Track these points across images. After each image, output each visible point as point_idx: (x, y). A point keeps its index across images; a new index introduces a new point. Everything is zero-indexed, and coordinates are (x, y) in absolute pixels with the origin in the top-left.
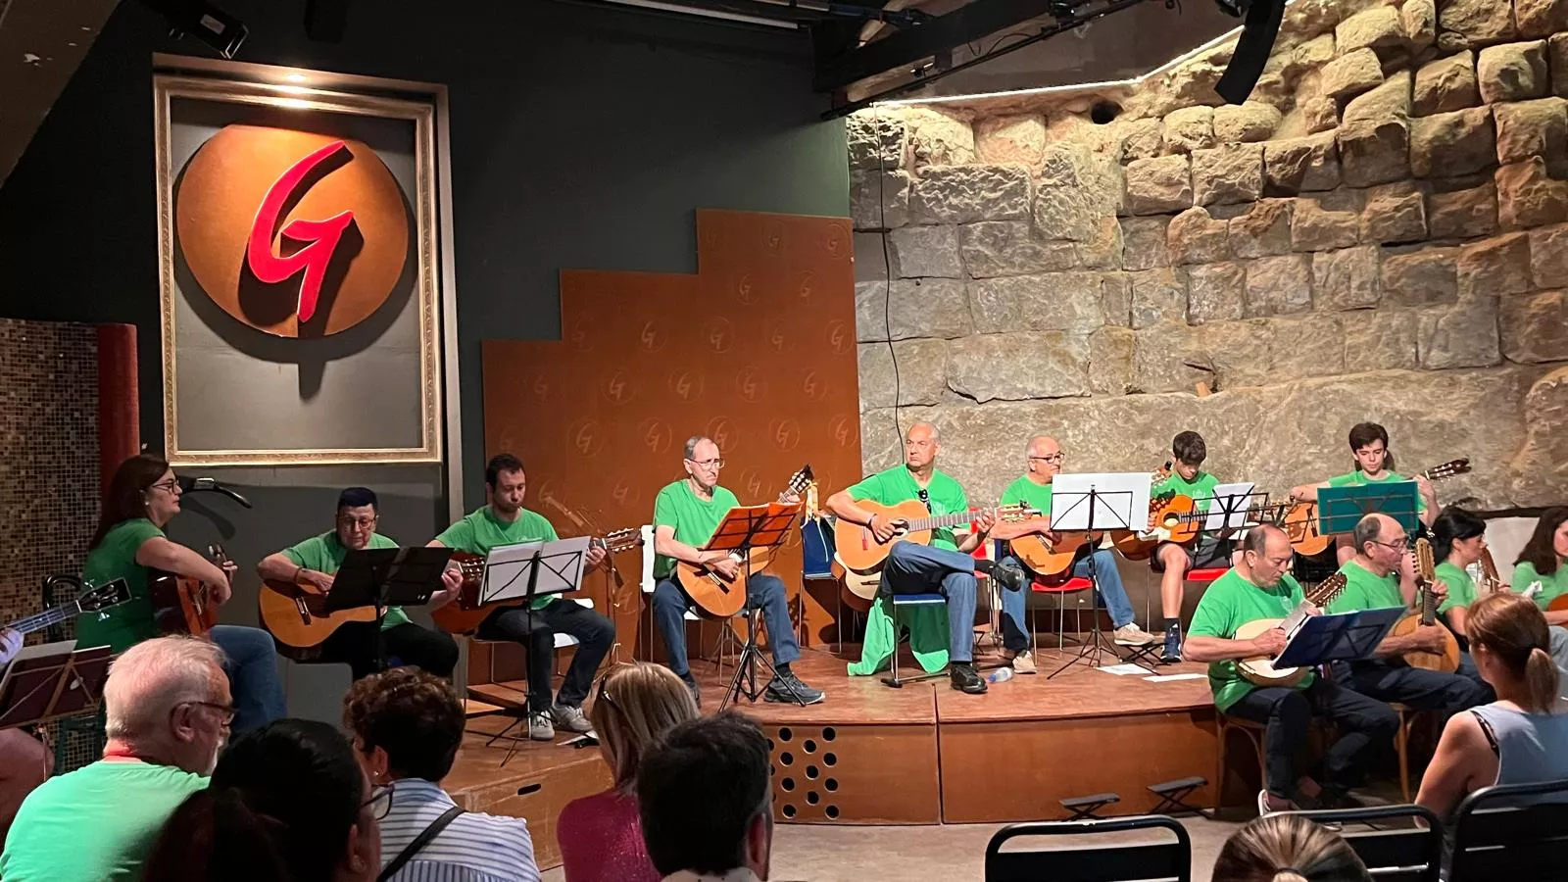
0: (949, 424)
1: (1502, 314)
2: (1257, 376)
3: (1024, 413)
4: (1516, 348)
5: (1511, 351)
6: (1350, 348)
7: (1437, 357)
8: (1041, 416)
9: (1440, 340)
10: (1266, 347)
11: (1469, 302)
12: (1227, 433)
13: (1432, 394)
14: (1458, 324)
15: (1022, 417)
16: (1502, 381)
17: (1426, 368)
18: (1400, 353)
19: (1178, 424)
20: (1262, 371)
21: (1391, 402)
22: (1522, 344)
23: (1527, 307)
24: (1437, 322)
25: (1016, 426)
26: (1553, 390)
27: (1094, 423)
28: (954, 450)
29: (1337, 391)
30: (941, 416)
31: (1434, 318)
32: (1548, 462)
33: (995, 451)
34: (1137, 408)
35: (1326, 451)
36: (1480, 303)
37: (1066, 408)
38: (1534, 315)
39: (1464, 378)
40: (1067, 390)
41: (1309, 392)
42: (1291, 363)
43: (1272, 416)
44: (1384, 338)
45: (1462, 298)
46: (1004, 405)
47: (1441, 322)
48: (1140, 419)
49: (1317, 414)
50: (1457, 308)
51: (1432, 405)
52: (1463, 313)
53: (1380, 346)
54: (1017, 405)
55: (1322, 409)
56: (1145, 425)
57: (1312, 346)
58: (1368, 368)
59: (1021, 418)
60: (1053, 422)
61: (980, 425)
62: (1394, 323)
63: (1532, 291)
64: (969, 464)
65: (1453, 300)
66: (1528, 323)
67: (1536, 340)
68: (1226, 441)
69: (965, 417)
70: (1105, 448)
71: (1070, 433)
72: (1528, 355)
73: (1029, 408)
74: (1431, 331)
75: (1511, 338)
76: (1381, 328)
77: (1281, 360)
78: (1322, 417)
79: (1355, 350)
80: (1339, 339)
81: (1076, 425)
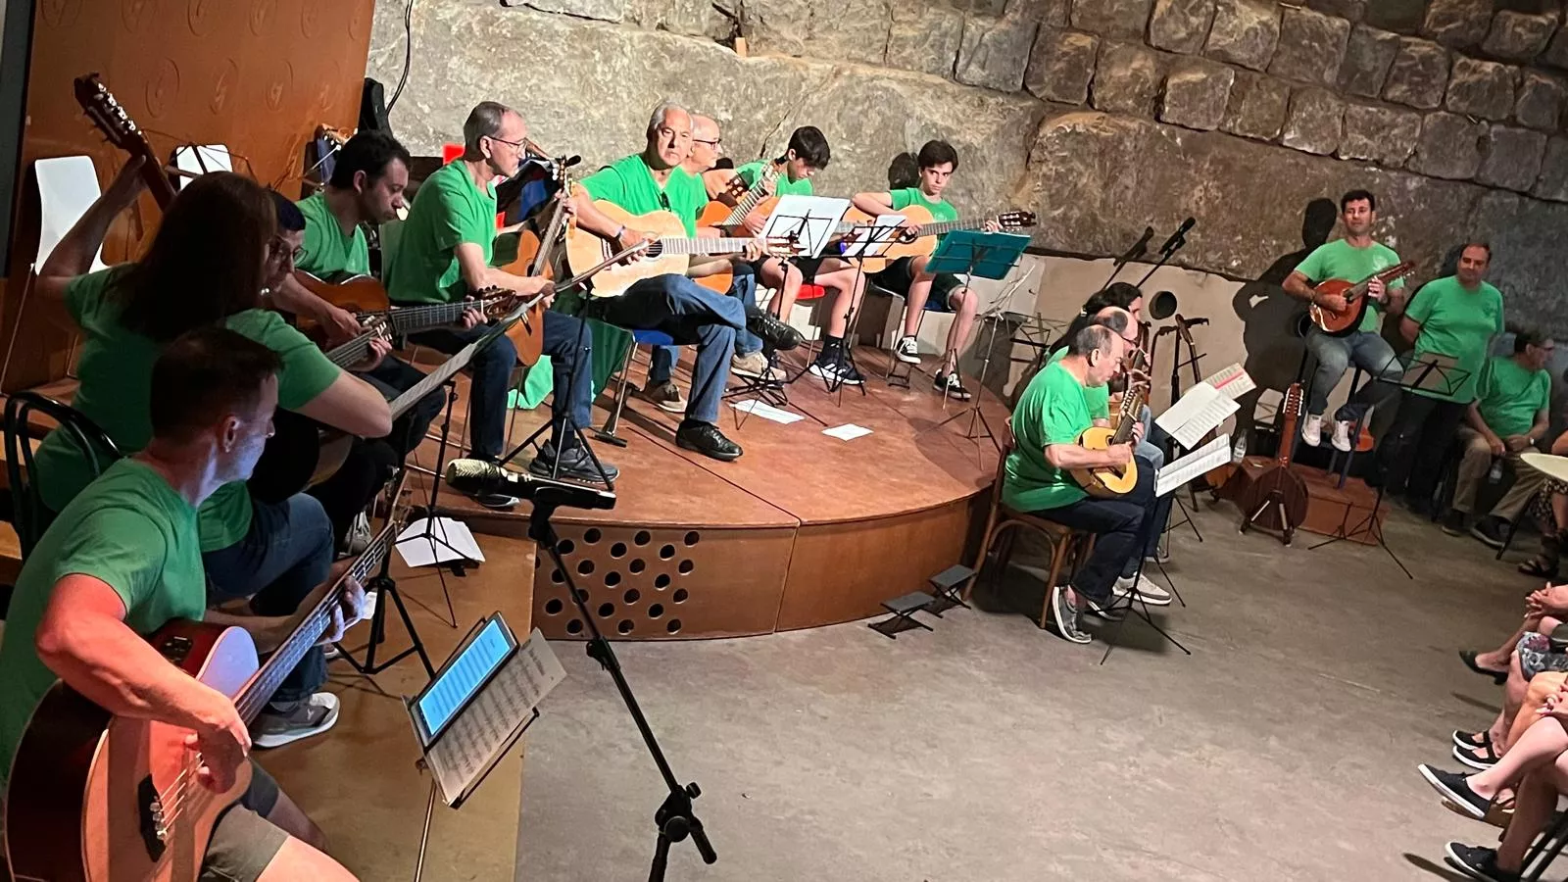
0: (469, 27)
1: (1037, 43)
2: (795, 43)
3: (556, 32)
4: (1040, 81)
5: (1034, 83)
6: (896, 39)
7: (975, 73)
8: (573, 40)
9: (980, 55)
10: (809, 11)
11: (1016, 23)
12: (762, 107)
13: (964, 112)
14: (1001, 44)
15: (553, 36)
16: (1021, 113)
17: (960, 82)
18: (942, 58)
19: (712, 83)
20: (800, 38)
21: (930, 113)
22: (1046, 79)
23: (1062, 43)
24: (983, 35)
25: (544, 46)
26: (1067, 135)
27: (626, 61)
28: (469, 63)
29: (886, 89)
30: (460, 13)
31: (981, 31)
32: (1046, 207)
33: (516, 74)
34: (668, 51)
35: (858, 150)
36: (1023, 27)
37: (600, 36)
38: (1065, 54)
39: (992, 101)
40: (607, 13)
41: (859, 83)
42: (833, 38)
43: (814, 99)
44: (931, 38)
45: (1010, 16)
46: (535, 15)
47: (986, 36)
48: (671, 66)
49: (859, 108)
50: (1003, 26)
51: (962, 123)
52: (1007, 33)
53: (926, 46)
54: (547, 18)
55: (867, 104)
56: (675, 74)
57: (858, 25)
58: (909, 67)
59: (551, 38)
60: (584, 51)
61: (505, 36)
62: (945, 24)
63: (1070, 28)
64: (484, 86)
65: (1000, 15)
66: (1059, 60)
67: (1059, 79)
68: (760, 116)
69: (488, 21)
70: (630, 94)
71: (599, 68)
72: (1048, 92)
73: (562, 27)
74: (976, 43)
75: (1037, 71)
76: (933, 26)
77: (822, 32)
78: (864, 113)
79: (902, 43)
80: (886, 25)
81: (606, 60)
